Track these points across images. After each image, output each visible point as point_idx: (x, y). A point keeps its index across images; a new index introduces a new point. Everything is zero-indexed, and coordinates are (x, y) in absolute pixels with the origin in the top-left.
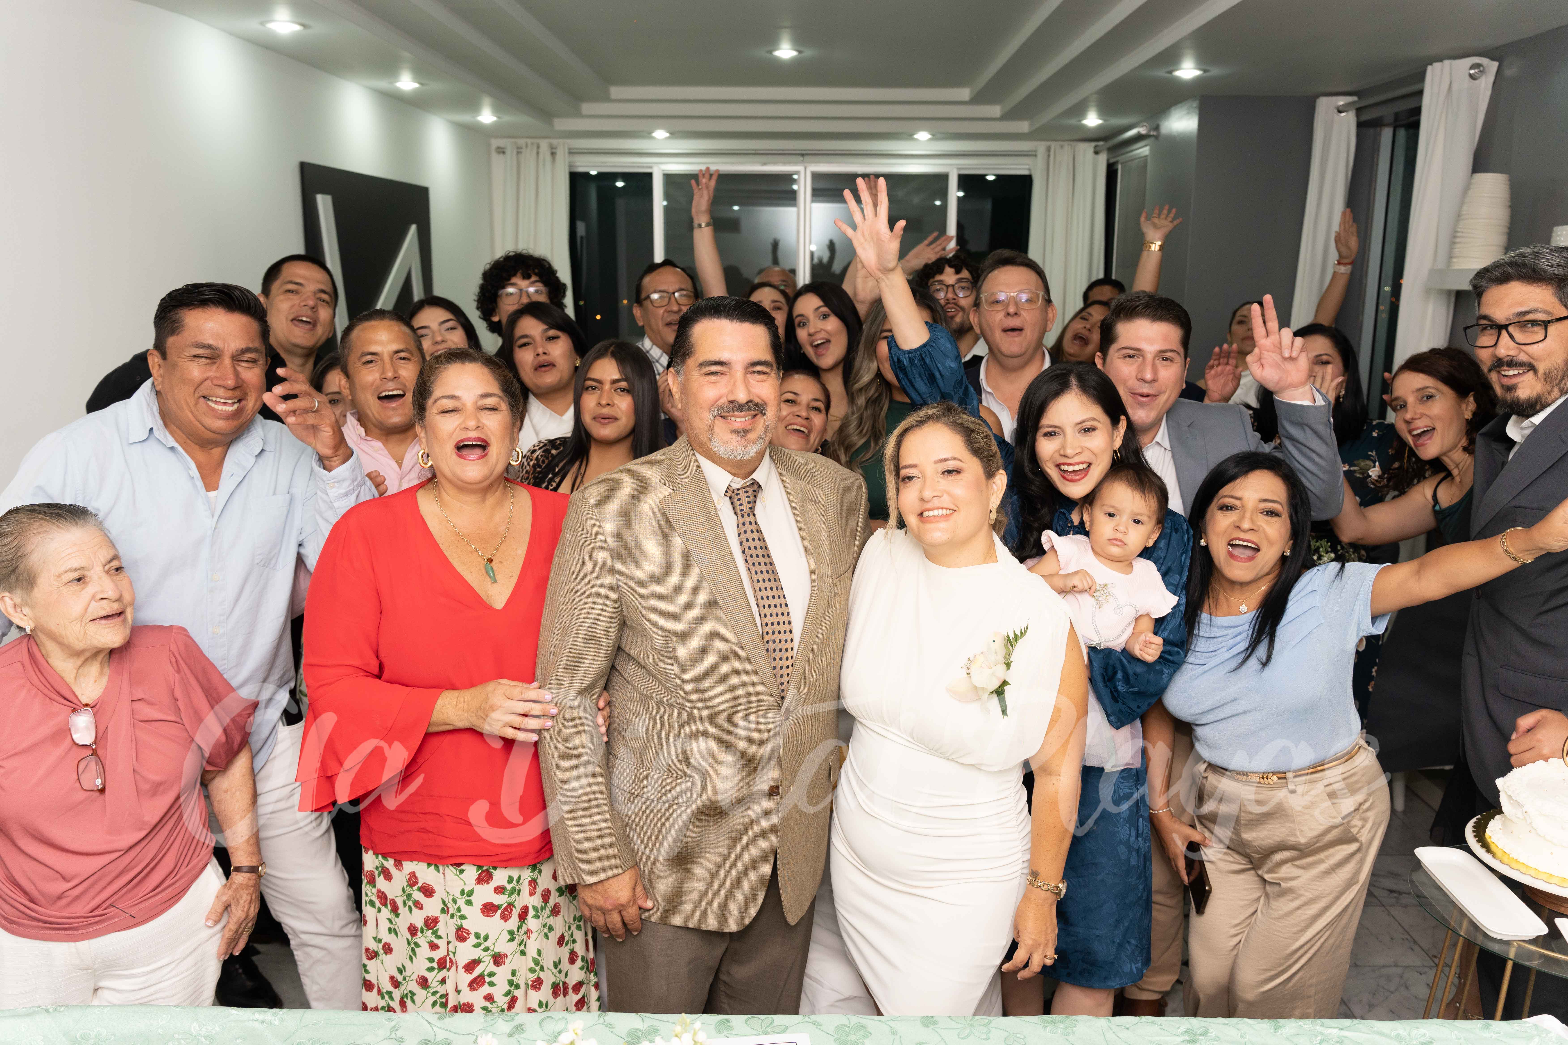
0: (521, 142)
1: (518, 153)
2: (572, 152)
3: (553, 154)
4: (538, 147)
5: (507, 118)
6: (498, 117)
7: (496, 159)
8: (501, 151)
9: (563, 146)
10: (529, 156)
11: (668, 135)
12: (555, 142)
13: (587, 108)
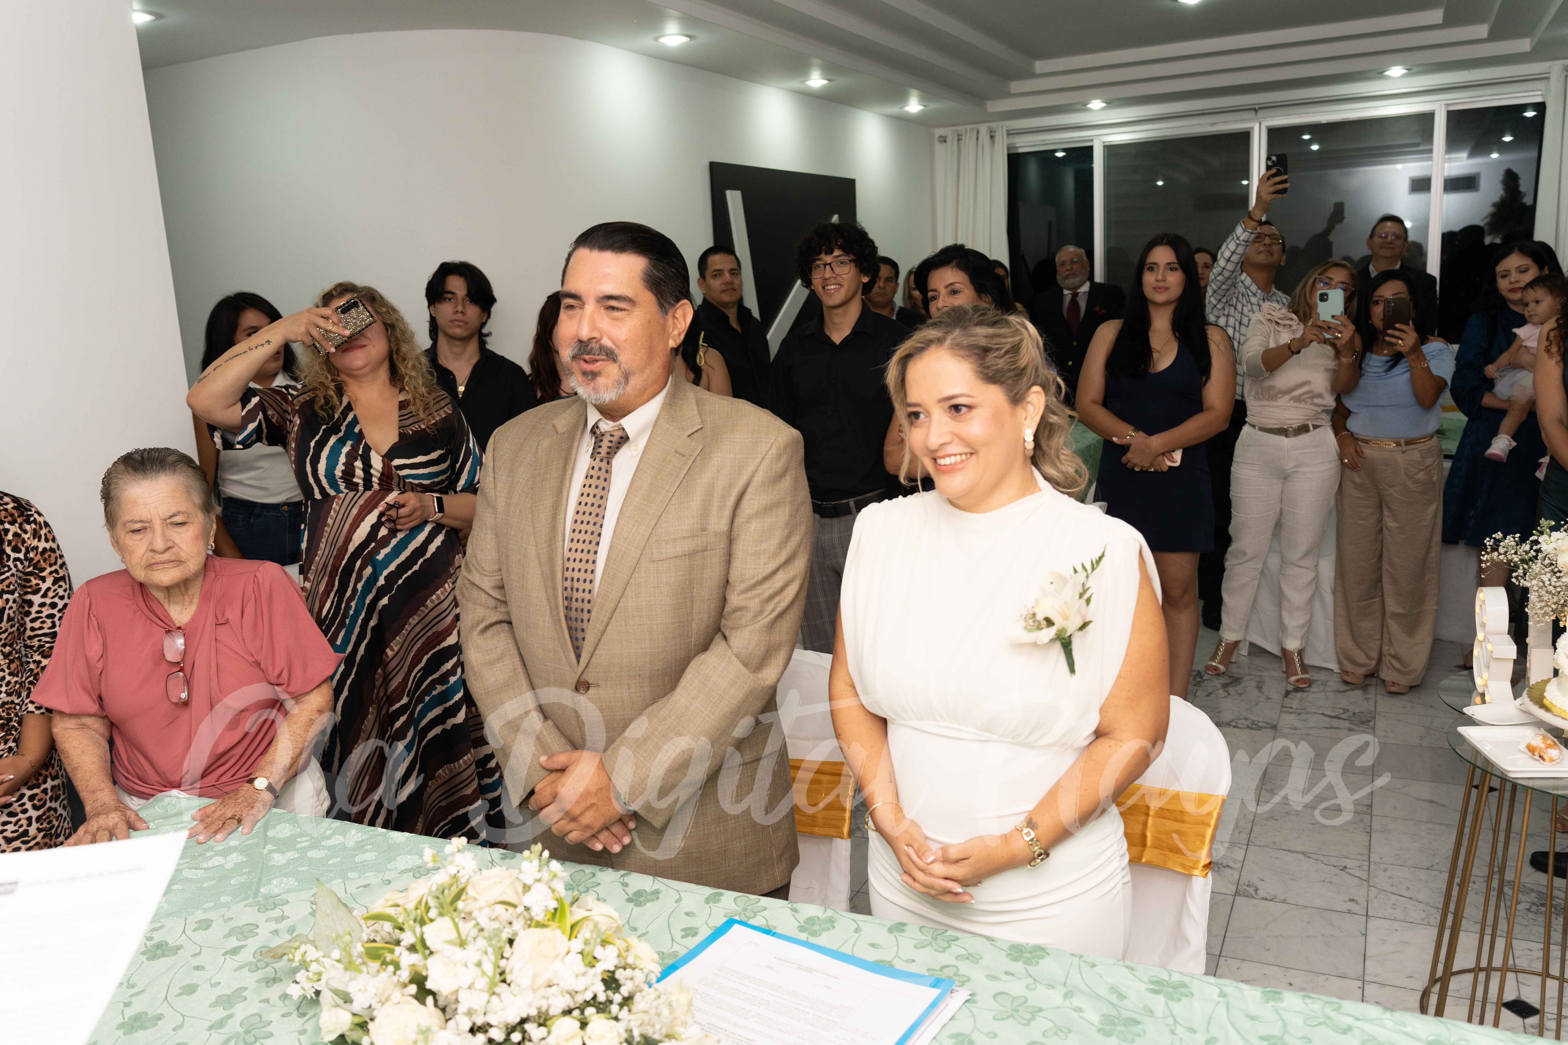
0: (962, 129)
1: (959, 139)
2: (1009, 134)
3: (992, 137)
4: (978, 132)
5: (934, 106)
6: (925, 106)
7: (939, 148)
8: (943, 139)
9: (1001, 128)
10: (969, 141)
11: (1103, 104)
12: (994, 125)
13: (1015, 87)
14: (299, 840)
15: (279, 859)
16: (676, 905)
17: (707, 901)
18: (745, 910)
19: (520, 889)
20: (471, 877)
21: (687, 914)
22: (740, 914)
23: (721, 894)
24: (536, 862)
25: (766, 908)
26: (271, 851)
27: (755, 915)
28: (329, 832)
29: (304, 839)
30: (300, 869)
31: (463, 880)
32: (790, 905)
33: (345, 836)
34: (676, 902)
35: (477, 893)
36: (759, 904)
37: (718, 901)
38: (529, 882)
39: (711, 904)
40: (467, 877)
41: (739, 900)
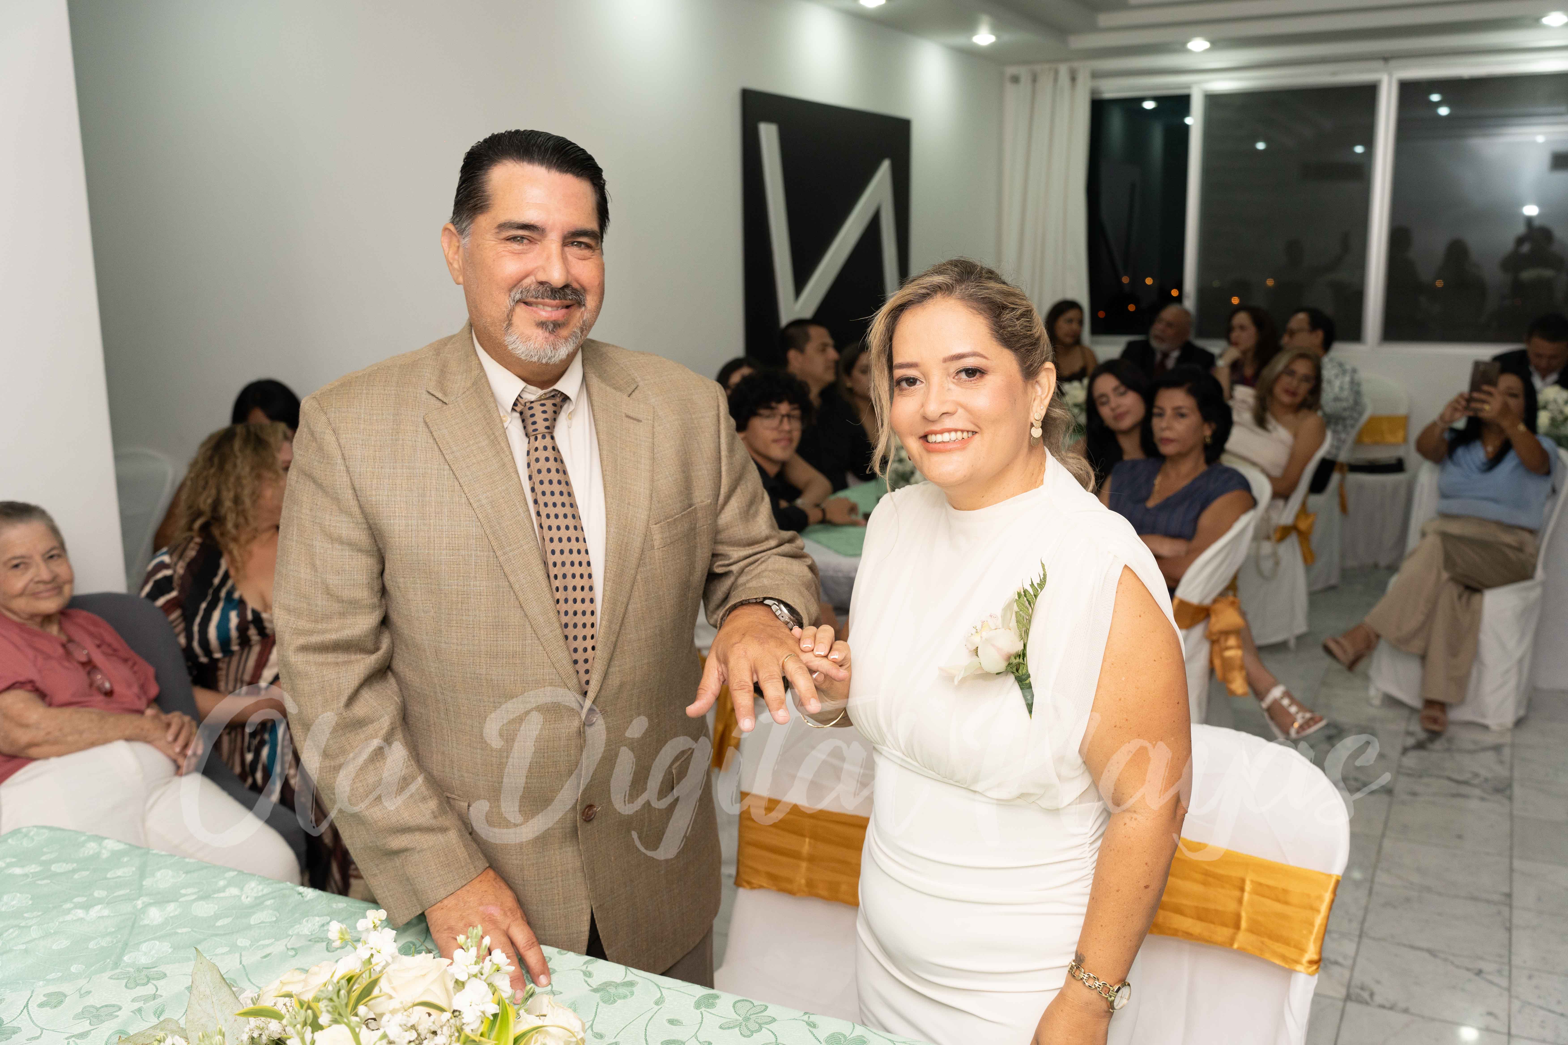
0: (1038, 68)
1: (1034, 80)
2: (1096, 75)
3: (1073, 79)
4: (1056, 72)
5: (1007, 37)
6: (998, 37)
7: (1010, 89)
8: (1015, 79)
9: (1084, 68)
10: (1045, 83)
11: (1207, 45)
12: (1076, 65)
13: (1104, 19)
14: (183, 891)
15: (155, 915)
16: (656, 1008)
17: (698, 1005)
18: (747, 1019)
19: (451, 985)
20: (387, 964)
21: (671, 1022)
22: (740, 1025)
23: (717, 997)
24: (473, 951)
25: (774, 1020)
26: (147, 905)
27: (761, 1028)
28: (222, 883)
29: (189, 891)
30: (179, 931)
31: (378, 969)
32: (806, 1018)
33: (242, 889)
34: (657, 1003)
35: (394, 988)
36: (765, 1014)
37: (713, 1005)
38: (462, 977)
39: (703, 1009)
40: (384, 963)
41: (739, 1004)
